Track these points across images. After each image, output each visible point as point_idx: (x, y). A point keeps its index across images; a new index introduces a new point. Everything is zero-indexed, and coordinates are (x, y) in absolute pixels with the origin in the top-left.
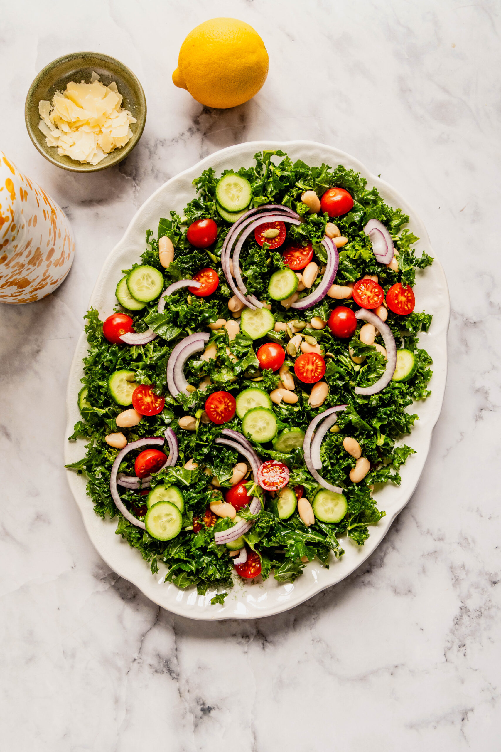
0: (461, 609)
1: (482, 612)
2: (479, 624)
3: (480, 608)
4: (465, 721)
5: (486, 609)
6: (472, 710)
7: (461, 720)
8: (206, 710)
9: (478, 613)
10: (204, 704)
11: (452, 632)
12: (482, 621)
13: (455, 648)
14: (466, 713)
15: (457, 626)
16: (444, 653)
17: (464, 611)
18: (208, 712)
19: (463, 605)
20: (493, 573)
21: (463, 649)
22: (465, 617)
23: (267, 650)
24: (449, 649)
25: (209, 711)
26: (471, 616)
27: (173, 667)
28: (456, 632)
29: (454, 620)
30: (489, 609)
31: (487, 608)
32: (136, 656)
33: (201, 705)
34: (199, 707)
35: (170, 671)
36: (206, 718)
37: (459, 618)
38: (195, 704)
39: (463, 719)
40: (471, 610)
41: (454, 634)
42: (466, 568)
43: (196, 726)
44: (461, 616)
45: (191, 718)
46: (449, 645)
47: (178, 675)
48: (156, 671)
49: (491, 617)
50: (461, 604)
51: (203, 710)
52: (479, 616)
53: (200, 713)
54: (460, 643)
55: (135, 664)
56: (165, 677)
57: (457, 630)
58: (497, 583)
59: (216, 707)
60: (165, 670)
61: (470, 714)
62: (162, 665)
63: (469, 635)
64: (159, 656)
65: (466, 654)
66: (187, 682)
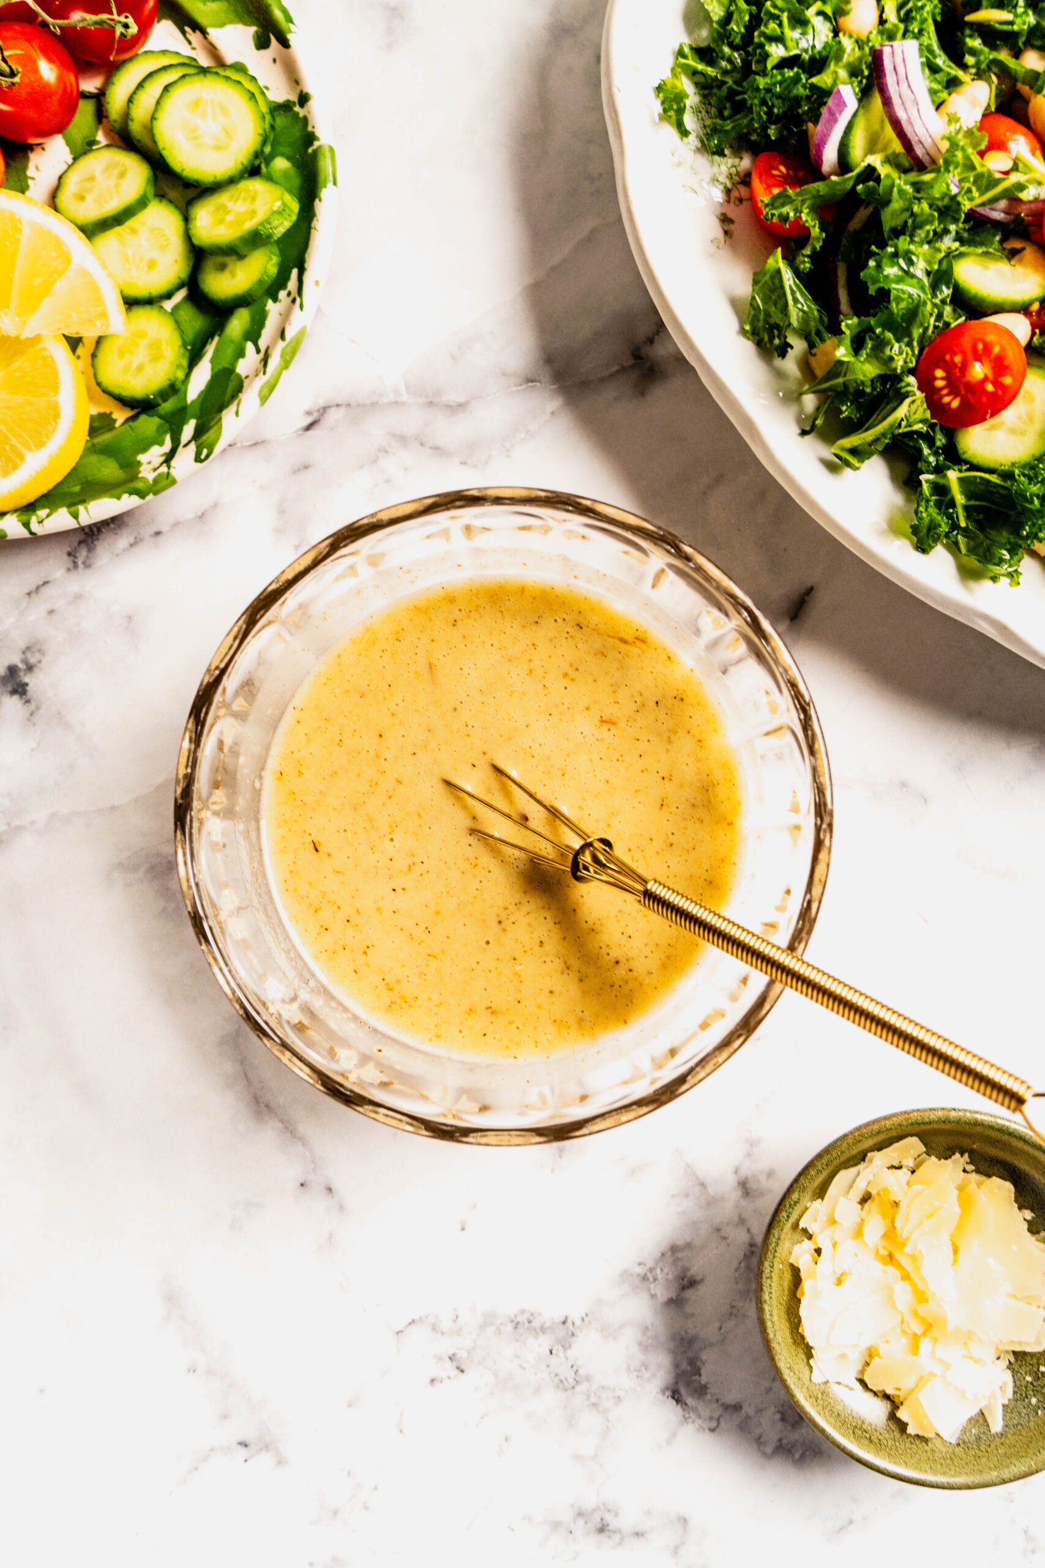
0: (564, 1323)
1: (578, 1389)
2: (537, 1391)
3: (587, 1378)
4: (242, 1453)
5: (588, 1397)
6: (280, 1462)
7: (241, 1438)
8: (14, 682)
9: (570, 1375)
10: (30, 668)
11: (488, 1320)
12: (552, 1398)
13: (446, 1346)
14: (267, 1447)
15: (510, 1327)
16: (416, 1317)
17: (561, 1332)
18: (10, 688)
19: (578, 1322)
20: (704, 1379)
21: (450, 1369)
22: (544, 1343)
24: (434, 1328)
25: (14, 692)
26: (554, 1361)
28: (490, 1331)
29: (523, 1311)
30: (594, 1405)
31: (593, 1400)
33: (25, 661)
34: (16, 659)
37: (536, 1323)
38: (22, 645)
39: (243, 1444)
40: (569, 1352)
41: (483, 1326)
42: (688, 1294)
44: (543, 1329)
46: (446, 1324)
49: (571, 1421)
50: (575, 1316)
51: (12, 670)
52: (561, 1384)
54: (462, 1354)
57: (498, 1332)
58: (678, 1401)
59: (33, 706)
61: (265, 1460)
63: (496, 1375)
65: (438, 1385)
66: (78, 597)
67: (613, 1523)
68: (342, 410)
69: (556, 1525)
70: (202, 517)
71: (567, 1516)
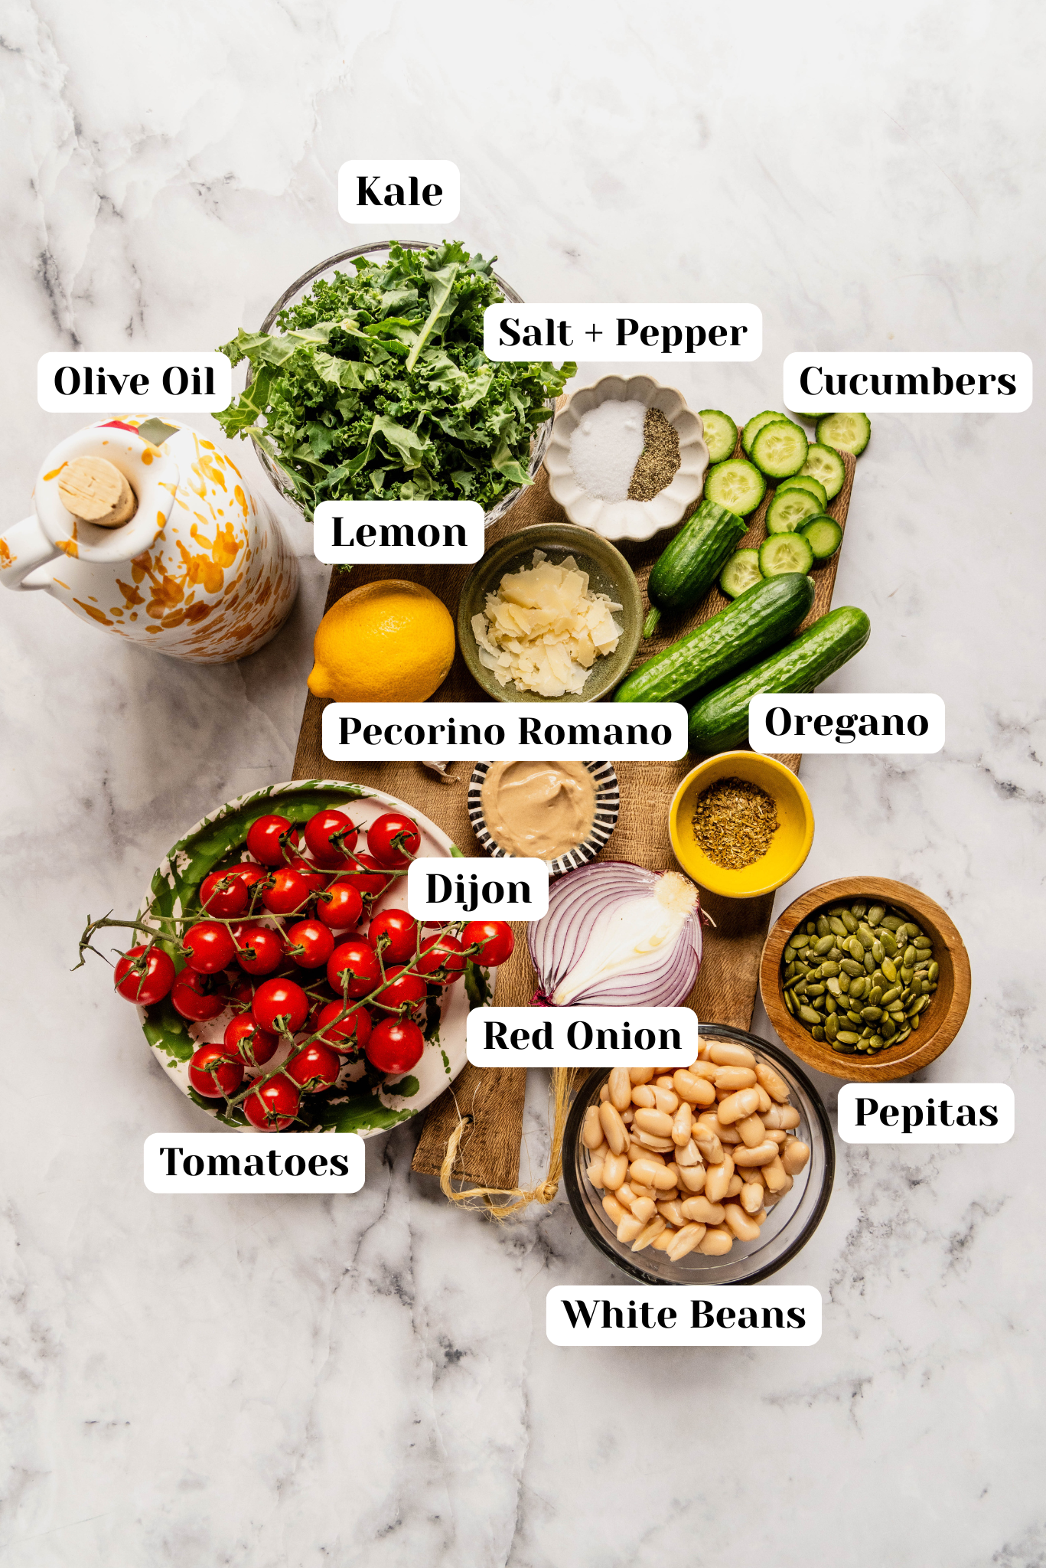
0: (860, 1221)
1: (893, 1227)
2: (887, 1247)
3: (890, 1221)
4: (858, 1397)
5: (899, 1224)
6: (869, 1381)
7: (851, 1395)
8: (454, 1356)
9: (886, 1228)
10: (450, 1346)
11: (844, 1256)
12: (892, 1242)
13: (848, 1281)
14: (860, 1385)
15: (852, 1247)
16: (829, 1289)
17: (864, 1224)
18: (455, 1359)
19: (863, 1214)
20: (913, 1167)
21: (859, 1284)
22: (866, 1234)
23: (552, 1267)
24: (837, 1283)
25: (458, 1358)
26: (876, 1233)
27: (406, 1286)
28: (850, 1257)
29: (847, 1238)
30: (904, 1223)
31: (901, 1222)
32: (348, 1265)
33: (446, 1347)
34: (443, 1351)
35: (400, 1292)
36: (452, 1368)
37: (855, 1234)
38: (437, 1345)
39: (854, 1395)
40: (875, 1225)
41: (846, 1260)
42: (871, 1158)
43: (437, 1379)
44: (859, 1232)
45: (429, 1366)
46: (838, 1277)
47: (413, 1298)
48: (379, 1291)
49: (907, 1237)
50: (859, 1214)
51: (448, 1354)
52: (888, 1234)
53: (444, 1360)
54: (855, 1275)
55: (347, 1279)
56: (392, 1301)
57: (852, 1254)
58: (918, 1183)
59: (469, 1352)
60: (393, 1289)
61: (866, 1387)
62: (388, 1281)
63: (871, 1263)
64: (384, 1267)
65: (865, 1292)
66: (426, 1309)
67: (962, 1237)
68: (389, 1146)
69: (952, 1264)
70: (412, 1234)
71: (949, 1257)
